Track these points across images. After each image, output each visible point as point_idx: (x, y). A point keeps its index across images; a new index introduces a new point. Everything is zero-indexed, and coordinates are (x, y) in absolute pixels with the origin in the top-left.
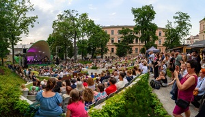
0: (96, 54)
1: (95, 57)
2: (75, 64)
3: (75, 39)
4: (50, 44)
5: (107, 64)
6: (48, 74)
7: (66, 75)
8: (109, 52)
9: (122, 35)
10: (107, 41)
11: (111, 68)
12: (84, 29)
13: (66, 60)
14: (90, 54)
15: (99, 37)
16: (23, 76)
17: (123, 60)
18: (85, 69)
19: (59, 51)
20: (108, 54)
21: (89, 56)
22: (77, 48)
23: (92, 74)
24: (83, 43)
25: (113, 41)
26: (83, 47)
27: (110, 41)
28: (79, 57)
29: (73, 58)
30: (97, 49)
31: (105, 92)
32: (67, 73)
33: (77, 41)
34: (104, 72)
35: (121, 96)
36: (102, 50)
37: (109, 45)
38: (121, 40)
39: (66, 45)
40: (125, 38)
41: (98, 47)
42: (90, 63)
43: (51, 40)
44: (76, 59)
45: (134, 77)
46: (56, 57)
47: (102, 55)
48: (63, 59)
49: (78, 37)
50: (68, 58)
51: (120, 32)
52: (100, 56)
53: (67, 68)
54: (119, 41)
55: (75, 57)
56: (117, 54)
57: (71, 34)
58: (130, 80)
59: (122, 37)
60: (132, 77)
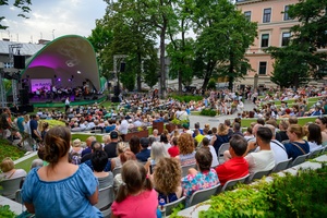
0: (216, 77)
1: (213, 86)
2: (162, 102)
3: (163, 38)
4: (97, 48)
5: (241, 105)
6: (92, 125)
7: (135, 128)
8: (251, 74)
9: (295, 22)
10: (247, 43)
11: (251, 115)
12: (186, 10)
13: (140, 90)
14: (199, 77)
15: (225, 31)
16: (14, 138)
17: (290, 96)
18: (183, 115)
19: (122, 67)
20: (248, 80)
21: (197, 83)
22: (168, 62)
23: (197, 126)
24: (183, 49)
25: (265, 42)
26: (181, 60)
27: (258, 42)
28: (173, 83)
29: (157, 86)
30: (219, 64)
31: (213, 173)
32: (138, 124)
33: (167, 41)
34: (228, 123)
35: (256, 194)
36: (231, 68)
37: (254, 54)
38: (293, 36)
39: (140, 54)
40: (308, 28)
41: (222, 59)
42: (200, 99)
43: (100, 37)
44: (163, 89)
45: (313, 147)
46: (113, 83)
47: (231, 80)
48: (131, 88)
49: (171, 33)
50: (144, 86)
51: (291, 13)
52: (225, 84)
53: (139, 112)
54: (285, 41)
55: (163, 83)
56: (273, 80)
57: (154, 22)
58: (295, 153)
59: (295, 29)
60: (306, 147)
